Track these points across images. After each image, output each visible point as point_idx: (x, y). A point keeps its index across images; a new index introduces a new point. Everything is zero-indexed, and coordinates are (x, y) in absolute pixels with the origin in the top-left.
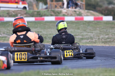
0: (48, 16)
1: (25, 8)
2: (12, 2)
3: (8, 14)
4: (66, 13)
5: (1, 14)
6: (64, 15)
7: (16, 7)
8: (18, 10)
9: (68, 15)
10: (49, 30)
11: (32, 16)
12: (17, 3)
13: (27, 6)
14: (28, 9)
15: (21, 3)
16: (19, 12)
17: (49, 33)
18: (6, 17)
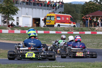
0: (87, 31)
1: (74, 26)
2: (67, 23)
3: (64, 29)
4: (98, 29)
5: (60, 29)
6: (97, 31)
7: (69, 25)
8: (70, 27)
9: (99, 31)
10: (85, 39)
11: (78, 31)
12: (70, 23)
13: (75, 25)
14: (76, 27)
15: (72, 23)
16: (70, 28)
17: (85, 41)
18: (62, 31)
